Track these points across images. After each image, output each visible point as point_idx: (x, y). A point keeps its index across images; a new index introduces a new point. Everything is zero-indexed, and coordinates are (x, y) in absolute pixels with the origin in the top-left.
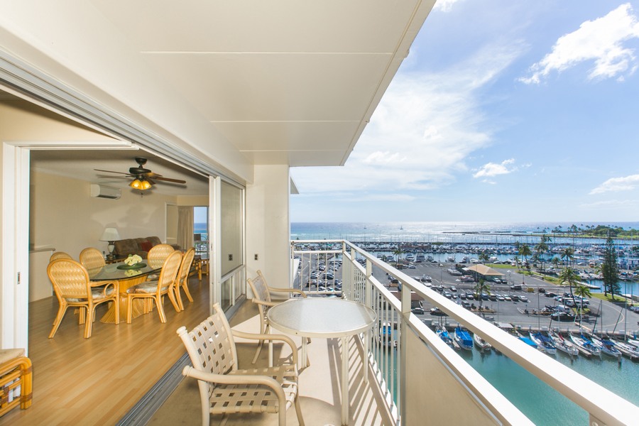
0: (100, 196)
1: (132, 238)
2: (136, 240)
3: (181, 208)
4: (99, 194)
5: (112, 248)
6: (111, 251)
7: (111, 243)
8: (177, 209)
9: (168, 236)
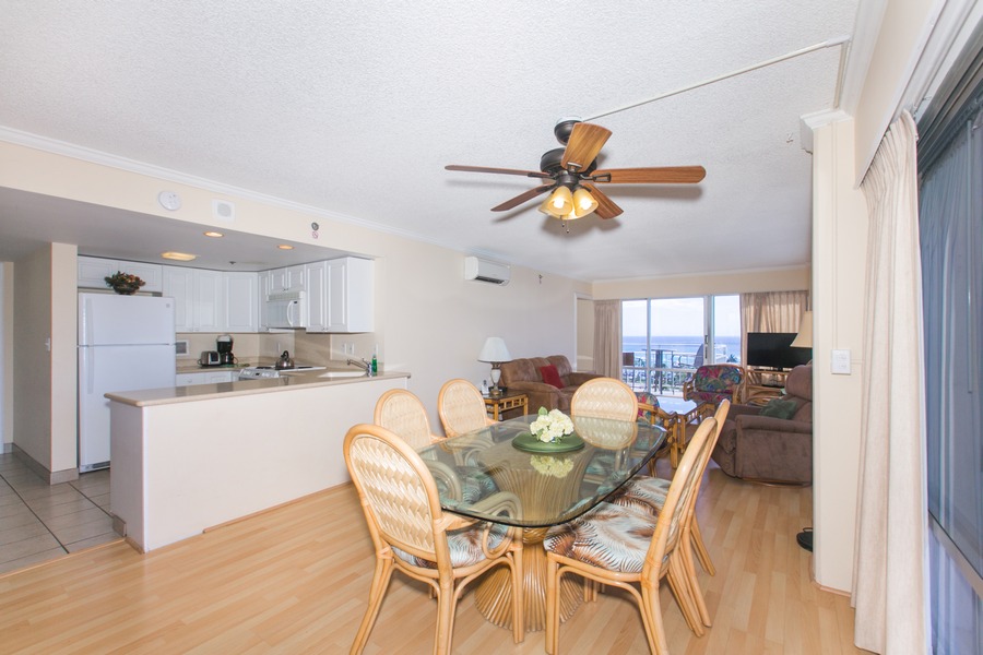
0: (479, 278)
1: (527, 357)
2: (532, 360)
3: (599, 303)
4: (475, 276)
5: (497, 374)
6: (496, 381)
7: (496, 365)
8: (592, 305)
9: (579, 354)
